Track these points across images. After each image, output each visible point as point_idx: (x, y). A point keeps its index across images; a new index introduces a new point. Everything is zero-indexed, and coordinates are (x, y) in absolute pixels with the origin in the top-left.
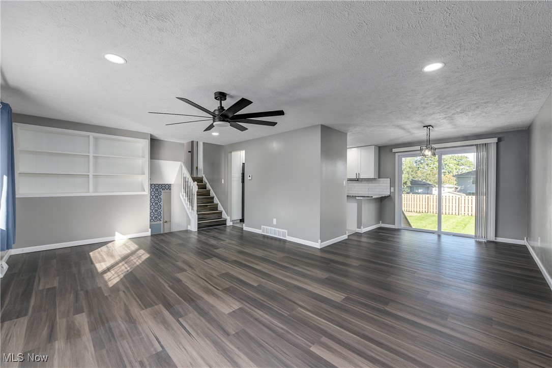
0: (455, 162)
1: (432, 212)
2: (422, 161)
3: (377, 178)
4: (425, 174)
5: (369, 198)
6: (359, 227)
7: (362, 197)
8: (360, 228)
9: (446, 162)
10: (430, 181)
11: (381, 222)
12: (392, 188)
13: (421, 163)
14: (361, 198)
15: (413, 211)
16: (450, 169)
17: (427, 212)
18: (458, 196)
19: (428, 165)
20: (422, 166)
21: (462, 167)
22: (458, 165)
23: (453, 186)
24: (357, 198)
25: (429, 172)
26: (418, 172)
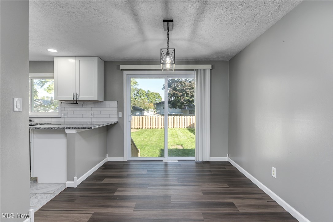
0: (153, 96)
1: (145, 128)
2: (137, 95)
3: (102, 100)
4: (139, 103)
5: (86, 131)
6: (70, 178)
7: (75, 128)
8: (73, 180)
9: (149, 96)
10: (142, 107)
11: (107, 155)
12: (120, 114)
13: (137, 96)
14: (74, 131)
15: (134, 128)
16: (152, 100)
17: (142, 128)
18: (158, 117)
19: (140, 97)
20: (137, 98)
21: (157, 99)
22: (155, 98)
23: (153, 110)
24: (67, 131)
25: (141, 101)
26: (136, 101)
